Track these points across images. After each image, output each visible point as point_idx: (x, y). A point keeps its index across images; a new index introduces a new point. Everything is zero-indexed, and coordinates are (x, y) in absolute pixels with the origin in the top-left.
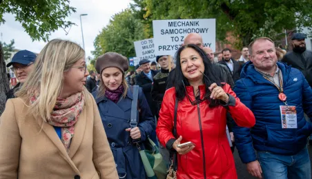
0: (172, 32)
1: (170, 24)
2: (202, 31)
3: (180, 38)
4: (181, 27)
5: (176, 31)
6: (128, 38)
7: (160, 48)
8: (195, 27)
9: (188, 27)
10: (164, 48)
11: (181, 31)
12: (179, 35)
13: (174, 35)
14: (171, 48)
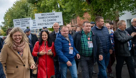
0: (43, 18)
1: (42, 15)
2: (56, 17)
3: (47, 20)
4: (47, 16)
5: (45, 18)
6: (24, 15)
7: (38, 24)
8: (53, 16)
9: (50, 16)
10: (40, 24)
11: (47, 17)
12: (46, 19)
13: (44, 19)
14: (43, 24)
